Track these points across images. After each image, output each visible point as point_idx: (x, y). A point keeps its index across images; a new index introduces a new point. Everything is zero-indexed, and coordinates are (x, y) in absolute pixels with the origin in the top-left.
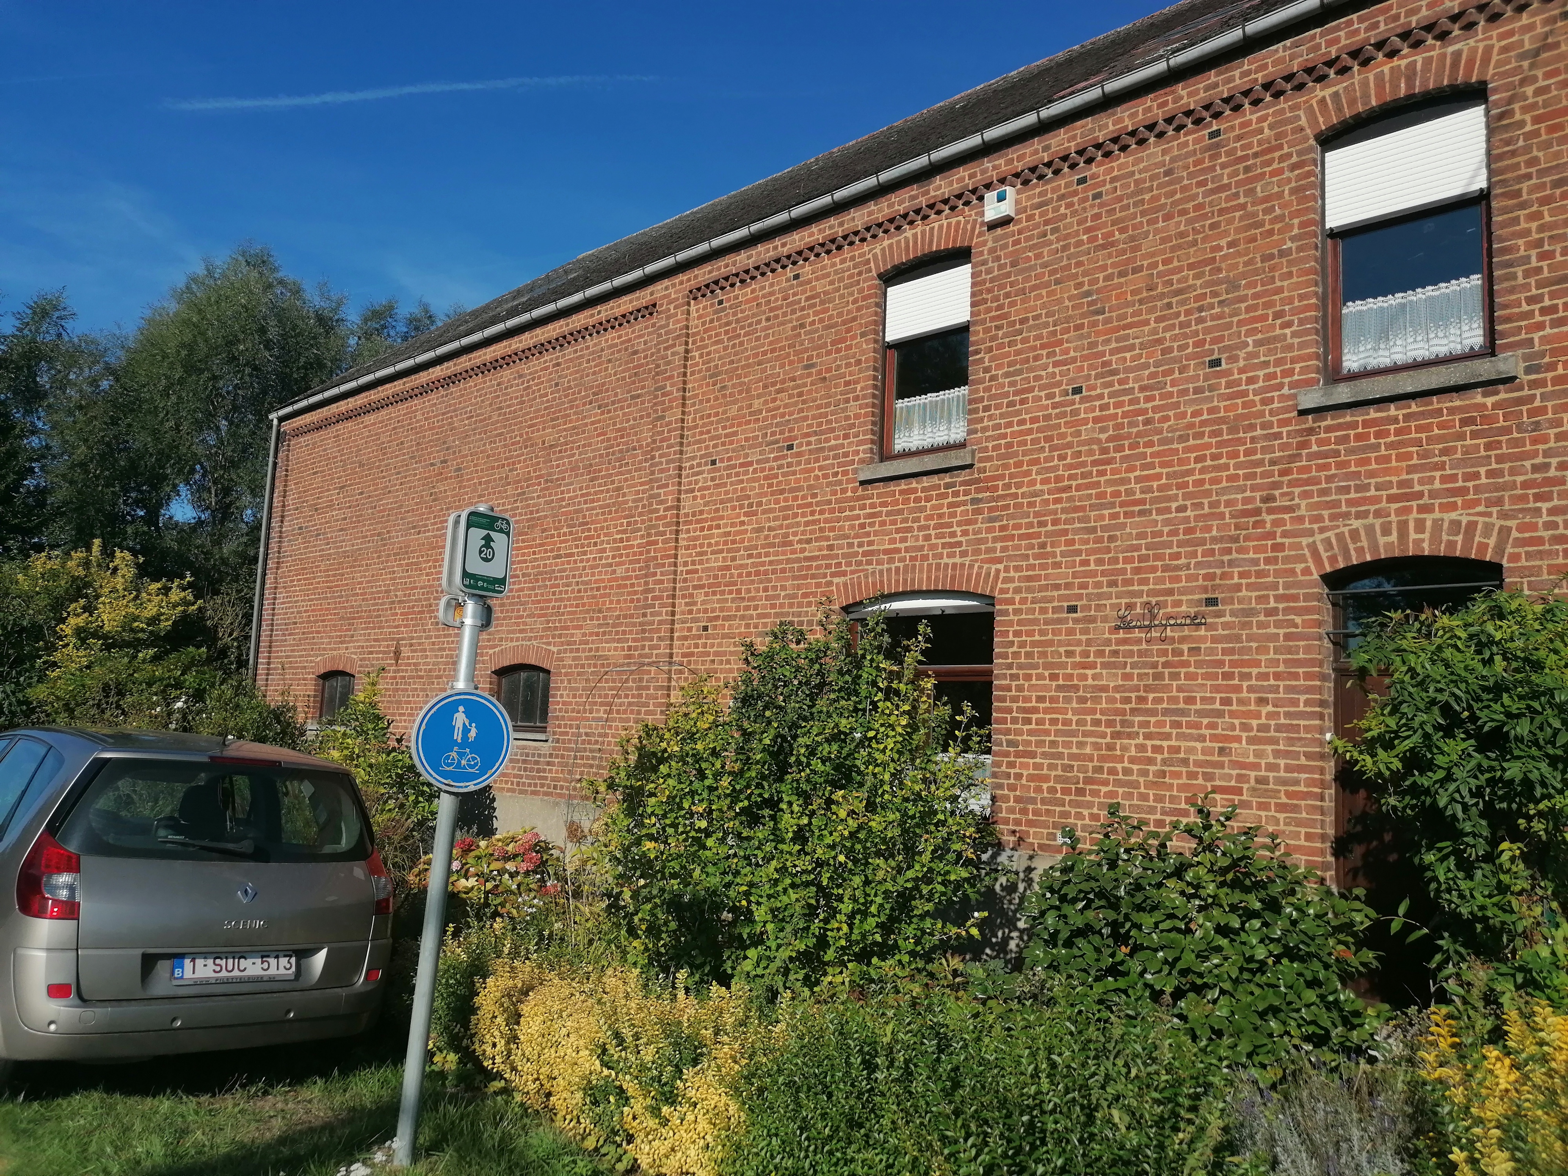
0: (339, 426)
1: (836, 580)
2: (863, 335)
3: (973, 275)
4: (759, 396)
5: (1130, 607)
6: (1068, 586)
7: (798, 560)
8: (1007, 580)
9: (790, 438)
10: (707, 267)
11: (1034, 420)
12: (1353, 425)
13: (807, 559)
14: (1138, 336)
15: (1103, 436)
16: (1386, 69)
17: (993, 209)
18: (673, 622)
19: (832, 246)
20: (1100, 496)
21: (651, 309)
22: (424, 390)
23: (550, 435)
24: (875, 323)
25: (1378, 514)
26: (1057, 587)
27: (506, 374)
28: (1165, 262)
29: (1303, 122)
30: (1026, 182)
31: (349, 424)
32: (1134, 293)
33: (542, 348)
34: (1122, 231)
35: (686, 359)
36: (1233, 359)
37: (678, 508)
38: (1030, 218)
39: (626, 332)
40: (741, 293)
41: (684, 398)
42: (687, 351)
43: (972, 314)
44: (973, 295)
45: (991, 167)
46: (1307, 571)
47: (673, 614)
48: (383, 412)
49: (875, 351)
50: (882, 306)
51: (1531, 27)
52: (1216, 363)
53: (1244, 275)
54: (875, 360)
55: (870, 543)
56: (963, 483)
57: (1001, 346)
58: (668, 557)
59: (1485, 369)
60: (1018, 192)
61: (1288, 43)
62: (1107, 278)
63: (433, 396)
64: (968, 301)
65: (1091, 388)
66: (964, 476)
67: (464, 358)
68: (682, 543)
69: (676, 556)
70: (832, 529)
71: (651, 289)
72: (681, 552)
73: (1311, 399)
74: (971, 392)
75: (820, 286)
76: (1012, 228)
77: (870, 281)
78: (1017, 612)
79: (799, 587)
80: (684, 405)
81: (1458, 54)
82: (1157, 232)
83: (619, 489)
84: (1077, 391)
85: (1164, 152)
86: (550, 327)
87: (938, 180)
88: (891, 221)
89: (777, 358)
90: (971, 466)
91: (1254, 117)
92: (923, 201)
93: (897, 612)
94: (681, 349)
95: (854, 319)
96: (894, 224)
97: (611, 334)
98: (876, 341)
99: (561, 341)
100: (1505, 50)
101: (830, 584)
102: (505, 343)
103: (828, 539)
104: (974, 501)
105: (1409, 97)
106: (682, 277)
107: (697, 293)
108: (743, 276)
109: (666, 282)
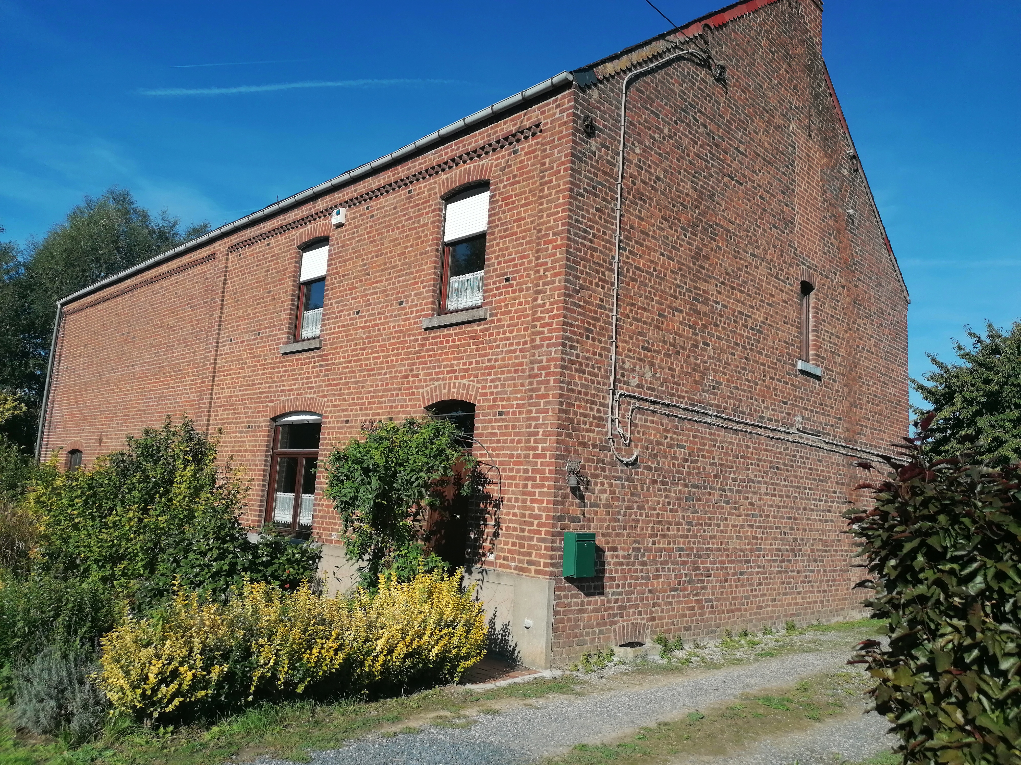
0: (87, 310)
1: (270, 404)
2: (289, 277)
3: (330, 251)
4: (250, 306)
5: (365, 421)
6: (347, 410)
7: (257, 394)
8: (328, 406)
9: (260, 329)
10: (235, 236)
11: (343, 326)
12: (439, 337)
13: (261, 393)
14: (380, 287)
15: (364, 336)
16: (462, 168)
17: (336, 219)
18: (208, 425)
19: (282, 230)
20: (361, 365)
21: (212, 257)
22: (122, 293)
23: (171, 321)
24: (295, 271)
25: (444, 379)
26: (343, 410)
27: (157, 286)
28: (391, 252)
29: (437, 190)
30: (349, 206)
31: (92, 309)
32: (380, 266)
33: (170, 273)
34: (379, 235)
35: (225, 284)
36: (407, 302)
37: (215, 364)
38: (350, 224)
39: (204, 267)
40: (248, 251)
41: (222, 305)
42: (225, 280)
43: (328, 271)
44: (329, 261)
45: (338, 196)
46: (420, 406)
47: (209, 420)
48: (106, 303)
49: (293, 286)
50: (300, 263)
51: (503, 157)
52: (401, 303)
53: (413, 262)
54: (293, 290)
55: (283, 386)
56: (318, 357)
57: (335, 288)
58: (208, 390)
59: (480, 313)
60: (347, 211)
61: (433, 151)
62: (372, 258)
63: (126, 296)
64: (326, 263)
65: (363, 312)
66: (318, 353)
67: (139, 276)
68: (216, 383)
69: (212, 390)
70: (271, 378)
71: (214, 245)
72: (215, 387)
73: (426, 324)
74: (324, 310)
75: (277, 250)
76: (344, 229)
77: (294, 250)
78: (329, 422)
79: (256, 408)
80: (222, 309)
81: (483, 165)
82: (389, 236)
83: (195, 352)
84: (358, 313)
85: (395, 198)
86: (174, 262)
87: (319, 202)
88: (303, 219)
89: (258, 287)
90: (319, 348)
91: (423, 185)
92: (313, 211)
93: (292, 421)
94: (222, 278)
95: (287, 269)
96: (303, 221)
97: (199, 268)
98: (294, 281)
99: (178, 271)
100: (497, 166)
101: (267, 406)
102: (156, 269)
103: (268, 383)
104: (321, 366)
105: (469, 183)
106: (226, 240)
107: (232, 249)
108: (249, 242)
109: (220, 242)
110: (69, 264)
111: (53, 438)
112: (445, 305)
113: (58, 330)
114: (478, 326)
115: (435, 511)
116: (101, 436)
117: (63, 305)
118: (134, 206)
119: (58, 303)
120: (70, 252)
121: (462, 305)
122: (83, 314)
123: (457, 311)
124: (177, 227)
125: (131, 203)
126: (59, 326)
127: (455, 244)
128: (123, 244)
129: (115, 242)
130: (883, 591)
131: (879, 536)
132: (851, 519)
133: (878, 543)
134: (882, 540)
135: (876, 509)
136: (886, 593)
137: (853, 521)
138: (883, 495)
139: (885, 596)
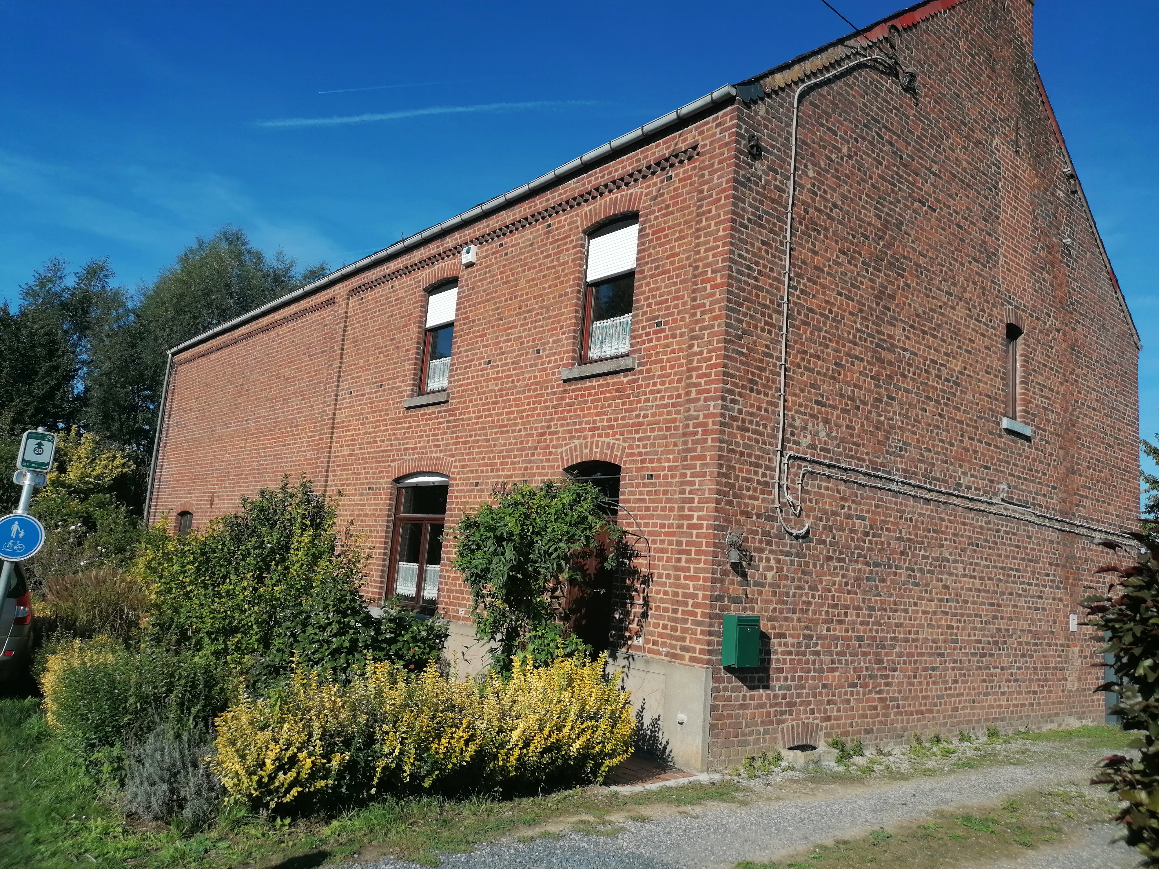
0: (199, 360)
1: (392, 464)
2: (414, 323)
3: (459, 293)
4: (372, 355)
5: (497, 484)
6: (477, 471)
7: (378, 452)
8: (456, 467)
9: (382, 381)
10: (356, 278)
11: (473, 378)
12: (580, 389)
13: (383, 451)
14: (514, 333)
15: (496, 388)
16: (608, 199)
17: (466, 258)
18: (326, 486)
19: (407, 270)
20: (493, 421)
21: (331, 301)
22: (236, 342)
23: (287, 372)
24: (420, 317)
25: (585, 437)
26: (472, 472)
27: (273, 333)
28: (527, 294)
29: (579, 224)
30: (481, 243)
31: (204, 359)
32: (514, 309)
33: (287, 320)
34: (513, 275)
35: (345, 331)
36: (544, 350)
37: (334, 419)
38: (481, 263)
39: (323, 313)
40: (370, 294)
41: (342, 354)
42: (345, 327)
43: (457, 315)
44: (458, 304)
45: (469, 233)
46: (558, 467)
47: (326, 481)
48: (219, 353)
49: (419, 332)
50: (426, 307)
51: (655, 184)
52: (538, 351)
53: (552, 305)
54: (419, 338)
55: (407, 443)
56: (445, 411)
57: (465, 335)
58: (326, 447)
59: (627, 363)
60: (478, 248)
61: (575, 180)
62: (506, 301)
63: (240, 344)
64: (454, 307)
65: (495, 361)
66: (445, 407)
67: (254, 323)
68: (335, 439)
69: (330, 447)
70: (393, 435)
71: (334, 288)
72: (334, 445)
73: (566, 375)
74: (452, 360)
75: (401, 293)
76: (475, 268)
77: (419, 293)
78: (457, 485)
79: (377, 468)
80: (341, 358)
81: (631, 194)
82: (525, 277)
83: (312, 406)
84: (490, 362)
85: (531, 233)
86: (292, 307)
87: (448, 239)
88: (429, 259)
89: (381, 334)
90: (447, 402)
91: (563, 218)
92: (441, 250)
93: (417, 483)
94: (342, 325)
95: (412, 314)
96: (430, 260)
97: (317, 313)
98: (420, 327)
99: (295, 317)
100: (647, 194)
101: (389, 466)
102: (272, 315)
103: (390, 440)
104: (448, 422)
105: (615, 215)
106: (346, 283)
107: (354, 292)
108: (371, 285)
109: (340, 285)
110: (180, 310)
111: (163, 498)
112: (587, 353)
113: (168, 382)
114: (625, 376)
115: (575, 587)
116: (212, 497)
117: (174, 354)
118: (248, 247)
119: (169, 352)
120: (181, 297)
121: (606, 354)
122: (194, 364)
123: (600, 360)
124: (293, 269)
125: (244, 244)
126: (169, 377)
127: (598, 284)
128: (236, 288)
129: (228, 286)
130: (1135, 697)
131: (1131, 629)
132: (1091, 608)
133: (1128, 639)
134: (1134, 635)
135: (1124, 597)
136: (1140, 699)
137: (1094, 610)
138: (1135, 580)
139: (1139, 703)
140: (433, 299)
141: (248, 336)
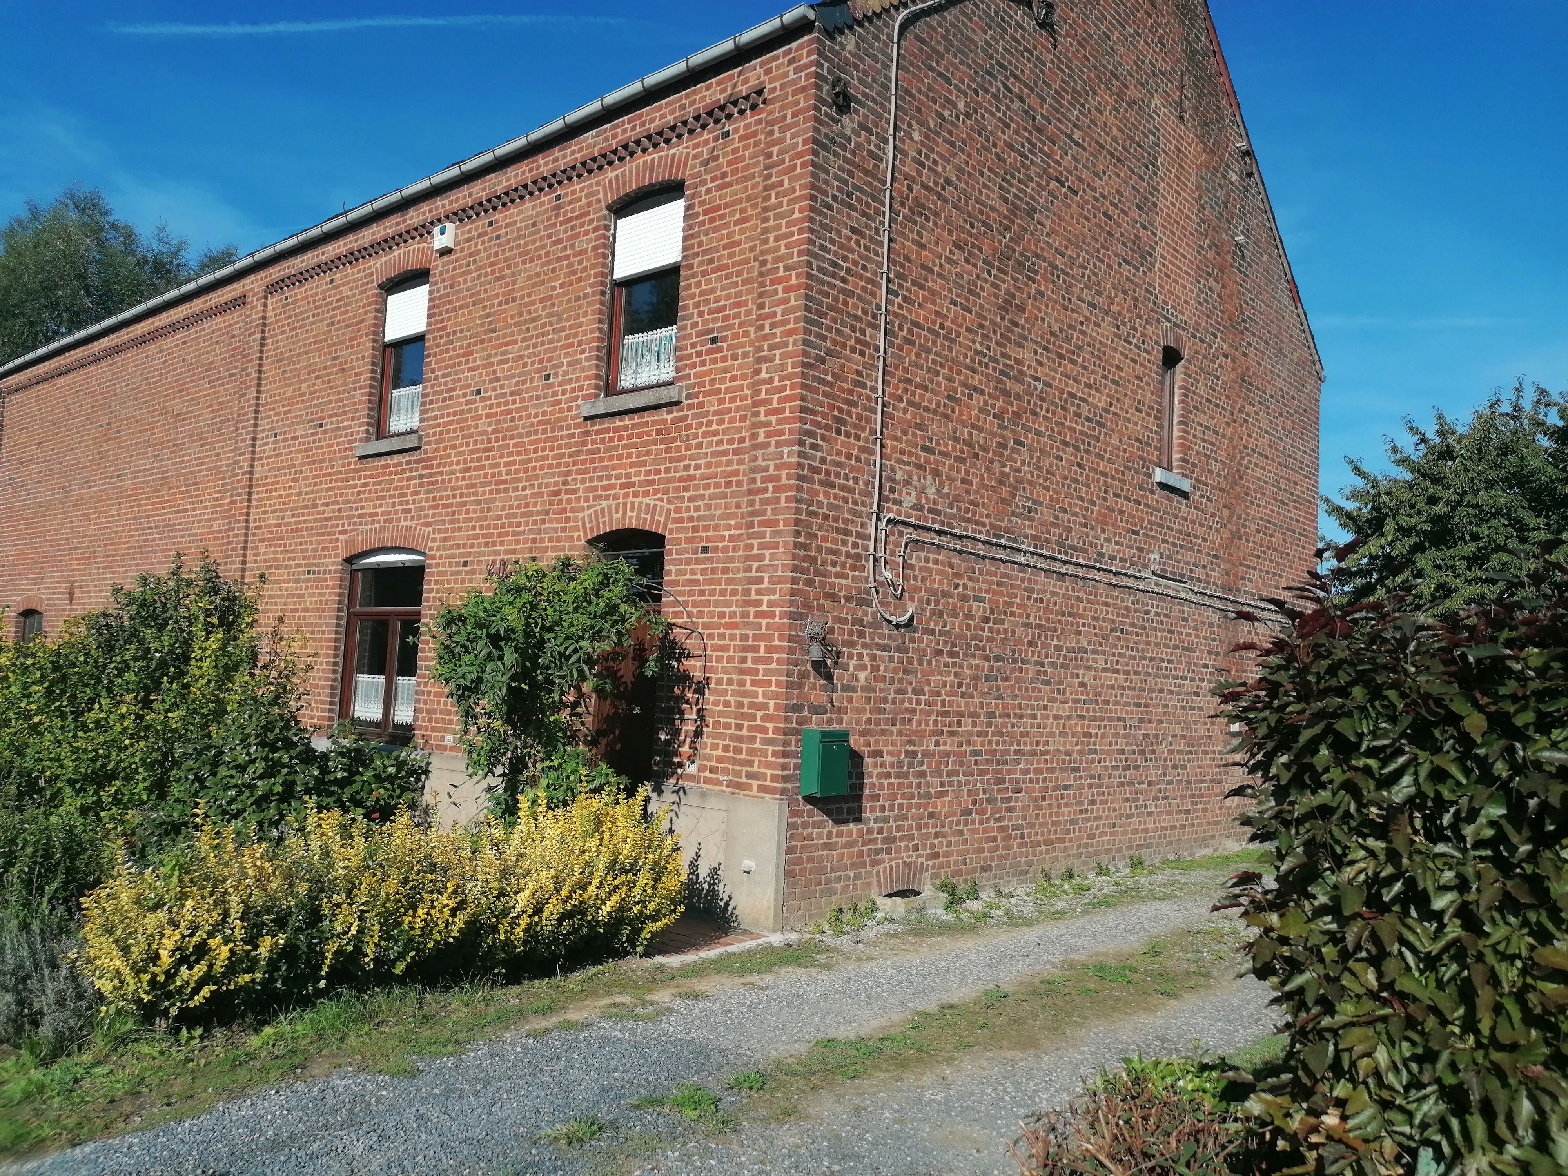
0: (40, 387)
1: (342, 537)
2: (367, 335)
3: (431, 292)
4: (305, 381)
5: (494, 562)
6: (464, 545)
7: (320, 520)
8: (434, 540)
9: (322, 418)
10: (278, 268)
11: (455, 414)
12: (607, 431)
13: (327, 519)
14: (512, 351)
15: (490, 429)
16: (641, 161)
17: (439, 241)
18: (244, 570)
19: (353, 257)
20: (486, 476)
21: (241, 301)
22: (96, 359)
23: (177, 405)
24: (375, 325)
25: (615, 497)
26: (458, 546)
27: (153, 348)
28: (529, 295)
29: (601, 196)
30: (461, 221)
31: (46, 385)
32: (512, 317)
33: (173, 328)
34: (509, 267)
35: (262, 345)
36: (556, 375)
37: (251, 473)
38: (462, 250)
39: (228, 318)
40: (299, 291)
41: (259, 379)
42: (263, 339)
43: (429, 325)
44: (429, 308)
45: (442, 204)
46: (579, 539)
47: (244, 563)
48: (70, 376)
49: (374, 348)
50: (383, 311)
51: (706, 142)
52: (547, 377)
53: (565, 311)
54: (374, 356)
55: (362, 508)
56: (416, 462)
57: (442, 352)
58: (241, 514)
59: (671, 393)
60: (458, 228)
61: (594, 132)
62: (500, 304)
63: (103, 364)
64: (425, 313)
65: (486, 391)
66: (416, 455)
67: (123, 332)
68: (254, 503)
69: (248, 514)
70: (342, 495)
71: (243, 282)
72: (253, 510)
73: (587, 410)
74: (425, 388)
75: (345, 291)
76: (453, 257)
77: (373, 290)
78: (437, 565)
79: (319, 543)
80: (259, 385)
81: (674, 155)
82: (526, 270)
83: (218, 455)
84: (478, 392)
85: (533, 207)
86: (180, 309)
87: (412, 212)
88: (386, 241)
89: (317, 350)
90: (419, 448)
91: (578, 187)
92: (402, 228)
93: (378, 564)
94: (258, 336)
95: (362, 321)
96: (387, 244)
97: (219, 319)
98: (374, 341)
100: (695, 157)
101: (337, 540)
102: (150, 321)
103: (338, 503)
104: (421, 476)
105: (651, 185)
106: (262, 274)
107: (273, 288)
108: (301, 278)
109: (252, 278)
110: (6, 313)
112: (616, 380)
114: (669, 413)
115: (605, 699)
116: (72, 587)
118: (111, 219)
120: (7, 292)
121: (643, 381)
122: (33, 392)
123: (635, 390)
124: (183, 253)
125: (105, 214)
127: (630, 283)
128: (94, 280)
129: (82, 277)
130: (1268, 800)
131: (1265, 719)
132: (1224, 695)
133: (1262, 731)
134: (1269, 725)
135: (1262, 680)
136: (1273, 803)
137: (1226, 699)
138: (1273, 660)
139: (1271, 808)
140: (393, 300)
141: (115, 351)
